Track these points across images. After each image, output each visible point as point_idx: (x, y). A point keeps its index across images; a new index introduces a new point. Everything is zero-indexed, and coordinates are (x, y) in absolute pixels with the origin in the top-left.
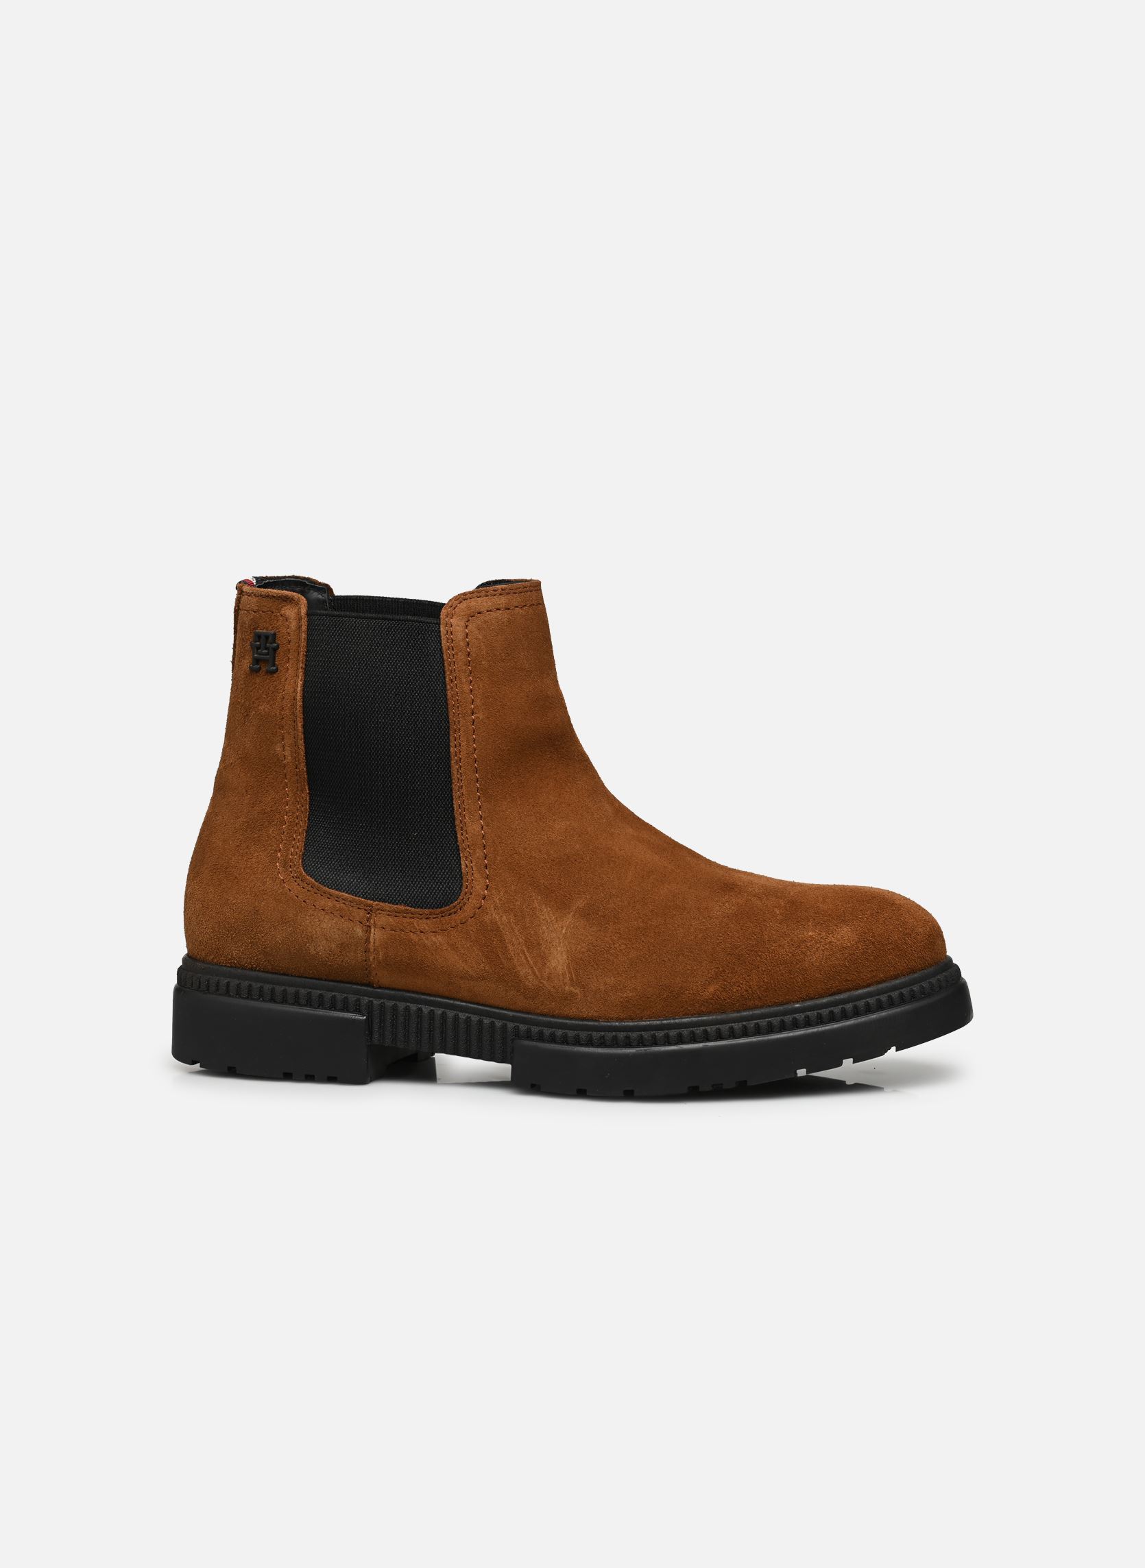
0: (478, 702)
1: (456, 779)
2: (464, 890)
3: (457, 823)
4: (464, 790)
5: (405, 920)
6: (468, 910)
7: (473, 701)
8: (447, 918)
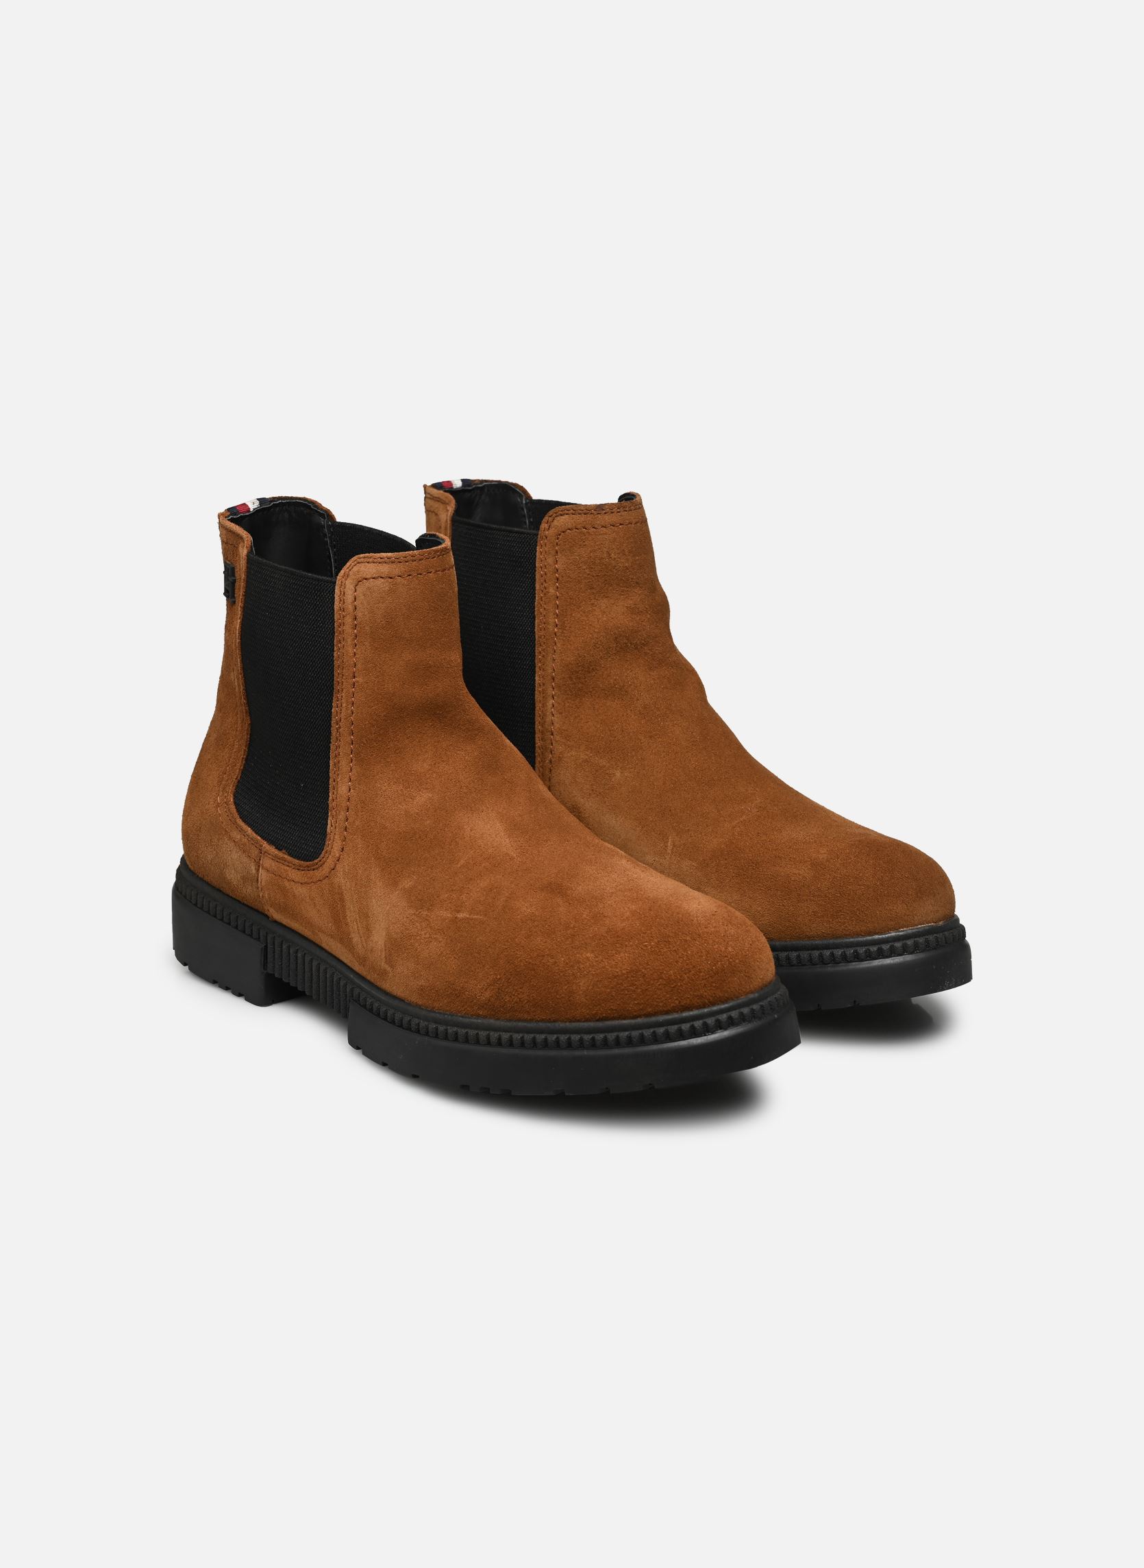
0: (359, 666)
1: (335, 738)
2: (326, 848)
3: (331, 780)
4: (340, 750)
5: (283, 867)
6: (325, 869)
7: (355, 663)
8: (311, 872)
